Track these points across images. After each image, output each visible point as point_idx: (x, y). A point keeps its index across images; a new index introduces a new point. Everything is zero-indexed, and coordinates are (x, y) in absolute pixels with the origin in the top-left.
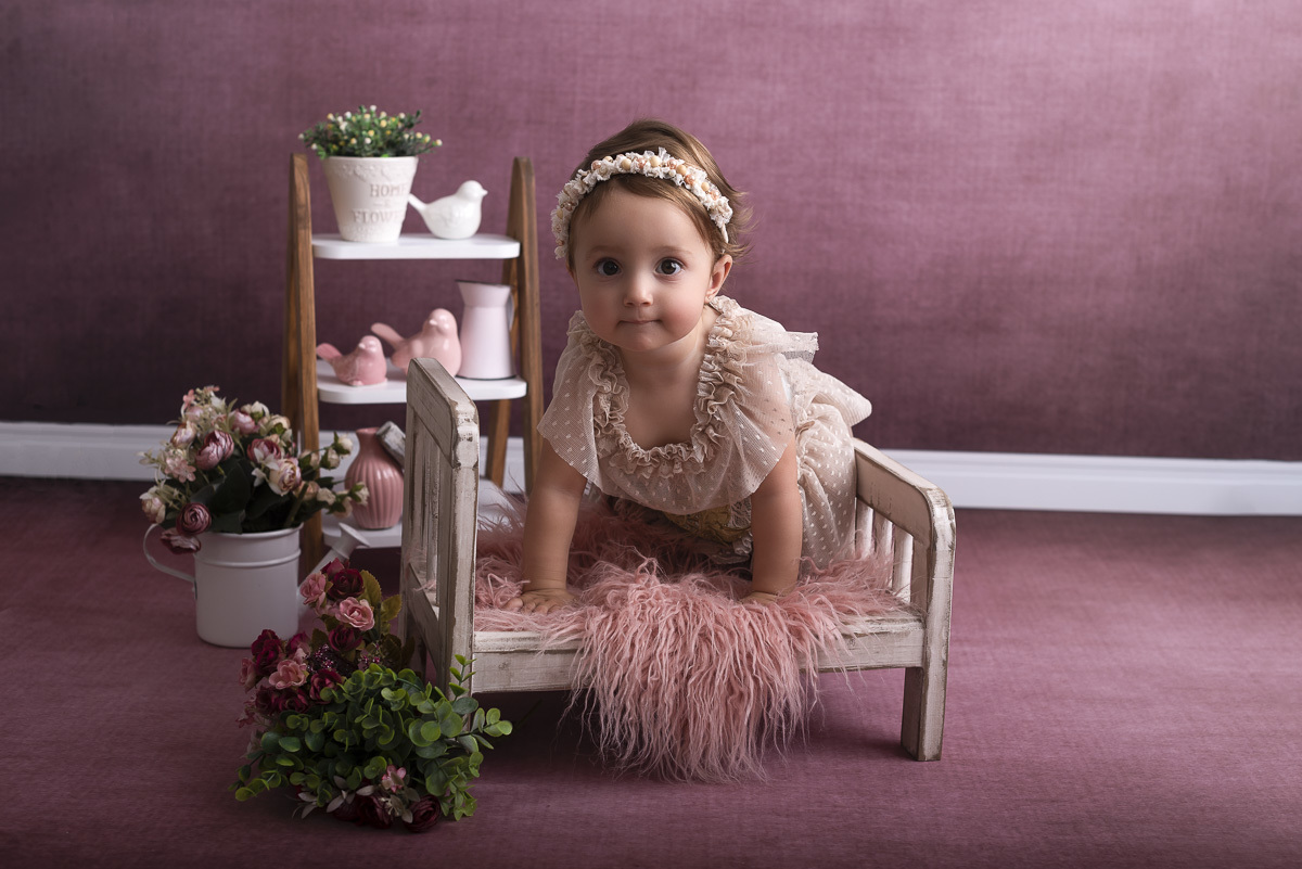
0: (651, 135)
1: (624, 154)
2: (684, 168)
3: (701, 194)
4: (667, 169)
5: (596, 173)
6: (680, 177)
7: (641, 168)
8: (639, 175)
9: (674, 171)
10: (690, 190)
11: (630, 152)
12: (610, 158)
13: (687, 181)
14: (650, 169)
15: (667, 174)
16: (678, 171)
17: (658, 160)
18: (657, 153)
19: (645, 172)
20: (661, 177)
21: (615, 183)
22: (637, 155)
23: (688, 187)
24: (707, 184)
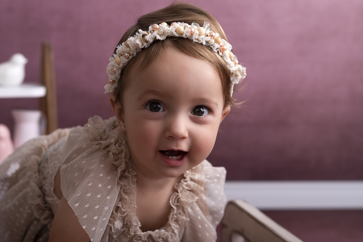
0: (191, 13)
1: (177, 22)
2: (220, 39)
3: (229, 61)
4: (209, 39)
5: (155, 33)
6: (217, 46)
7: (192, 34)
8: (189, 40)
9: (213, 41)
10: (221, 56)
11: (181, 22)
12: (166, 24)
13: (221, 50)
14: (197, 37)
15: (207, 42)
16: (216, 41)
17: (203, 30)
18: (201, 25)
19: (194, 38)
20: (204, 43)
21: (169, 43)
22: (186, 24)
23: (221, 54)
24: (232, 54)
